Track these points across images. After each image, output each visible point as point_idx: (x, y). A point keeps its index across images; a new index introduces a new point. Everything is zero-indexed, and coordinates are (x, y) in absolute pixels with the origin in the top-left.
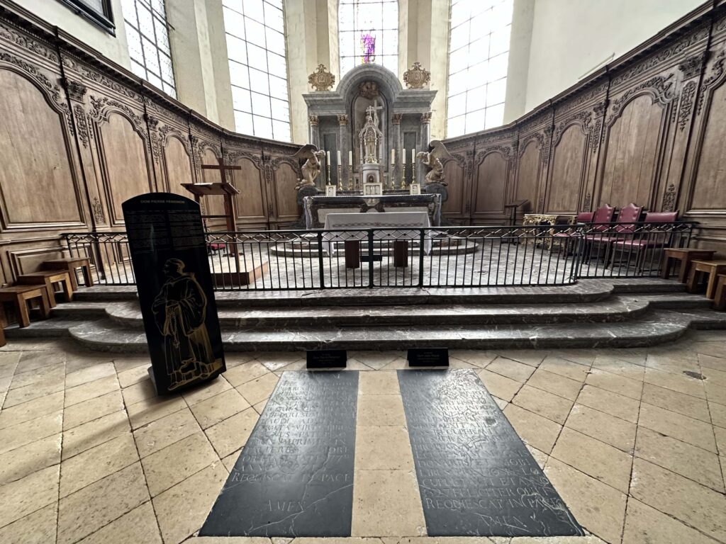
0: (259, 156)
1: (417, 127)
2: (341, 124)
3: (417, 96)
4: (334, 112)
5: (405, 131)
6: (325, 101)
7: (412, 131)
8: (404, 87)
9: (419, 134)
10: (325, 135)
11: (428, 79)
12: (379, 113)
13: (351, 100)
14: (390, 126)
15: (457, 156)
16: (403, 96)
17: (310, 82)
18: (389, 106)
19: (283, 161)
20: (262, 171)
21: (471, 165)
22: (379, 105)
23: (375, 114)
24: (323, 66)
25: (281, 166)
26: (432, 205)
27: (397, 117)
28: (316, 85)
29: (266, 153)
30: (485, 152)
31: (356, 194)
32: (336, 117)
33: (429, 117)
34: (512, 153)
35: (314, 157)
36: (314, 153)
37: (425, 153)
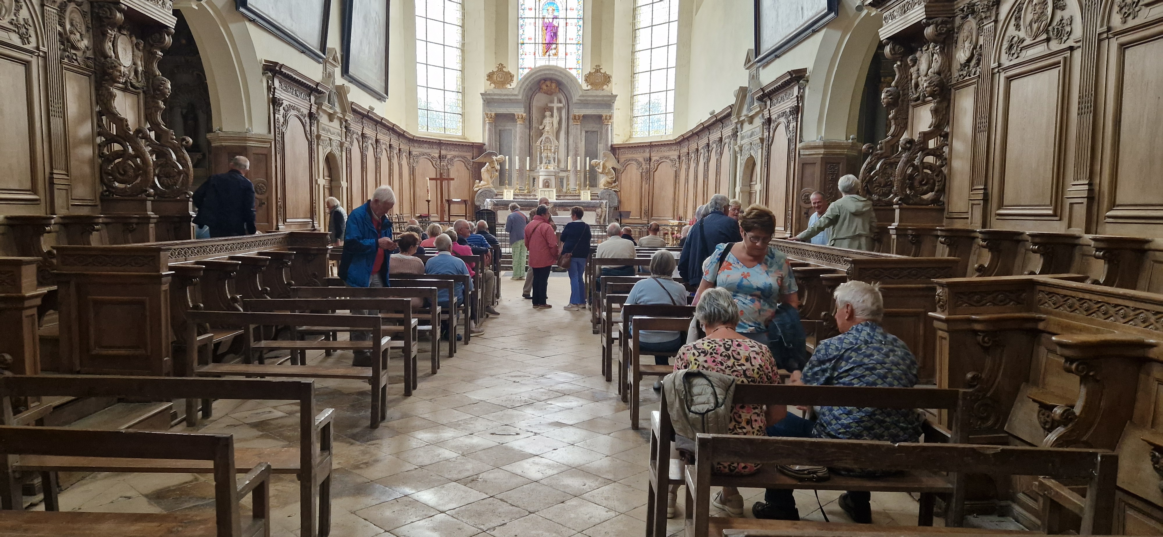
0: (437, 155)
1: (599, 126)
2: (518, 123)
3: (597, 99)
4: (511, 110)
5: (586, 129)
6: (503, 99)
7: (594, 129)
8: (585, 86)
9: (601, 133)
10: (500, 130)
11: (609, 81)
12: (559, 109)
13: (529, 97)
14: (570, 124)
15: (636, 160)
16: (582, 98)
17: (487, 80)
18: (570, 104)
19: (457, 159)
20: (438, 170)
21: (648, 171)
22: (560, 101)
23: (555, 111)
24: (502, 65)
25: (455, 164)
26: (599, 210)
27: (577, 118)
28: (494, 83)
29: (443, 152)
30: (658, 160)
31: (532, 197)
32: (514, 115)
33: (610, 119)
34: (677, 165)
35: (493, 161)
36: (494, 158)
37: (598, 161)
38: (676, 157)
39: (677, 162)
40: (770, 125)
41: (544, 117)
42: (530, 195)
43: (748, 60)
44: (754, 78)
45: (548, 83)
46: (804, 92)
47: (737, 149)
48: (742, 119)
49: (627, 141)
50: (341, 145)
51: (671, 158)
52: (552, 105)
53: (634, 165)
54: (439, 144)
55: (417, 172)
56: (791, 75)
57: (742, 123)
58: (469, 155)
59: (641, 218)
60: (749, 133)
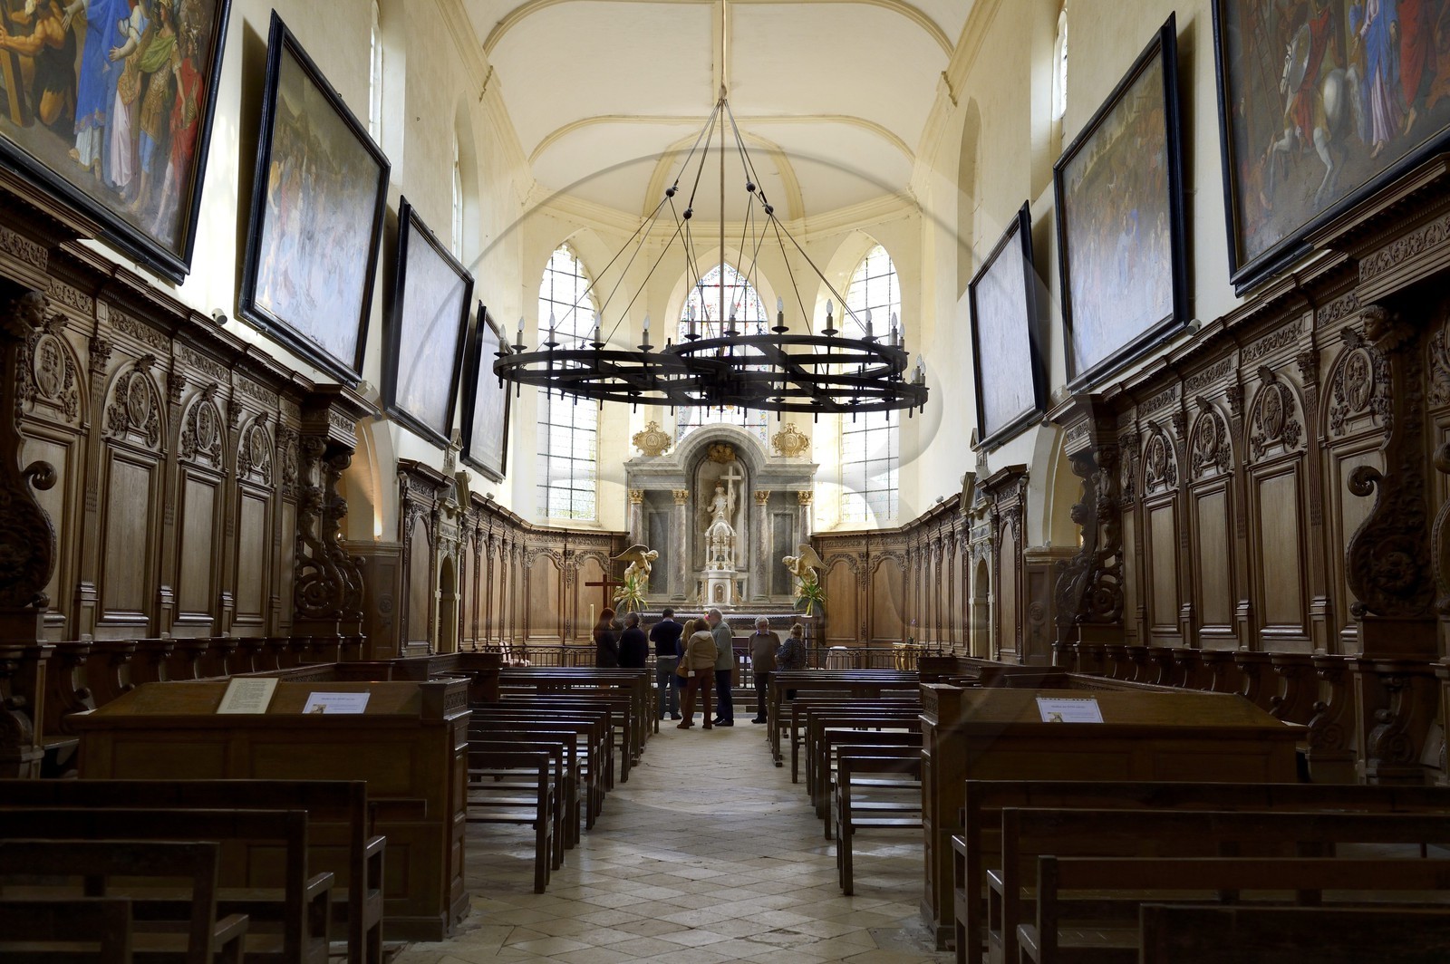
0: (561, 551)
1: (793, 507)
2: (678, 503)
3: (790, 469)
4: (667, 486)
5: (777, 512)
6: (656, 471)
7: (787, 512)
8: (772, 451)
9: (797, 517)
10: (650, 514)
11: (808, 446)
12: (736, 484)
13: (694, 468)
14: (752, 504)
15: (848, 556)
16: (769, 469)
17: (634, 444)
18: (752, 477)
19: (589, 555)
21: (865, 572)
22: (737, 472)
23: (730, 486)
25: (586, 562)
27: (762, 496)
28: (644, 449)
29: (570, 546)
30: (879, 557)
31: (697, 610)
32: (671, 492)
33: (809, 497)
34: (906, 563)
35: (642, 559)
36: (644, 554)
37: (793, 558)
38: (904, 553)
39: (906, 560)
40: (998, 524)
41: (714, 494)
42: (695, 607)
43: (973, 443)
44: (982, 463)
45: (720, 448)
46: (1026, 490)
47: (968, 549)
48: (971, 511)
49: (835, 527)
50: (458, 546)
51: (898, 553)
52: (725, 478)
53: (846, 564)
54: (565, 534)
55: (533, 576)
56: (1010, 472)
57: (973, 517)
58: (605, 550)
59: (857, 640)
60: (980, 530)
